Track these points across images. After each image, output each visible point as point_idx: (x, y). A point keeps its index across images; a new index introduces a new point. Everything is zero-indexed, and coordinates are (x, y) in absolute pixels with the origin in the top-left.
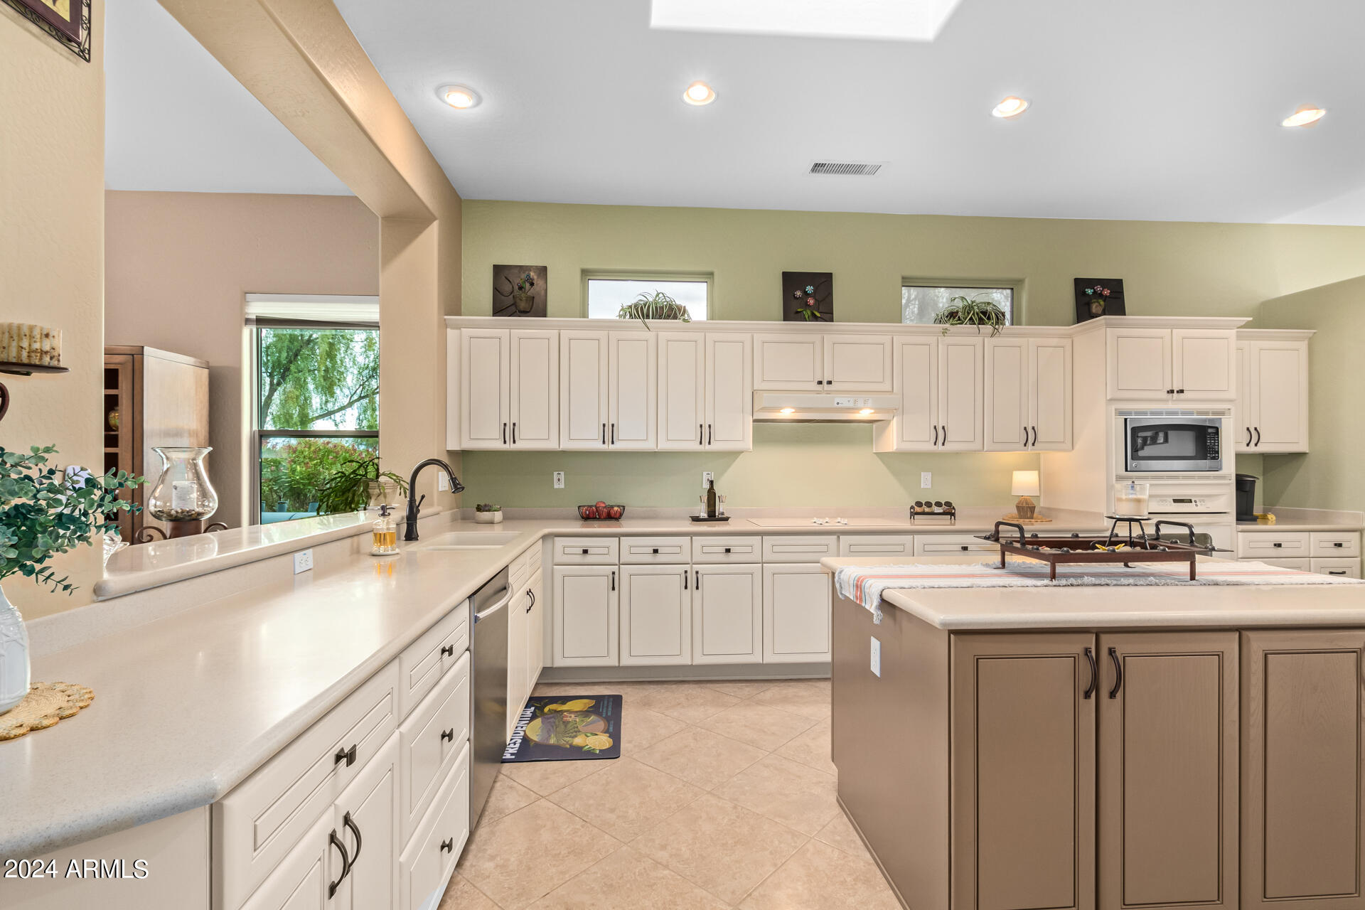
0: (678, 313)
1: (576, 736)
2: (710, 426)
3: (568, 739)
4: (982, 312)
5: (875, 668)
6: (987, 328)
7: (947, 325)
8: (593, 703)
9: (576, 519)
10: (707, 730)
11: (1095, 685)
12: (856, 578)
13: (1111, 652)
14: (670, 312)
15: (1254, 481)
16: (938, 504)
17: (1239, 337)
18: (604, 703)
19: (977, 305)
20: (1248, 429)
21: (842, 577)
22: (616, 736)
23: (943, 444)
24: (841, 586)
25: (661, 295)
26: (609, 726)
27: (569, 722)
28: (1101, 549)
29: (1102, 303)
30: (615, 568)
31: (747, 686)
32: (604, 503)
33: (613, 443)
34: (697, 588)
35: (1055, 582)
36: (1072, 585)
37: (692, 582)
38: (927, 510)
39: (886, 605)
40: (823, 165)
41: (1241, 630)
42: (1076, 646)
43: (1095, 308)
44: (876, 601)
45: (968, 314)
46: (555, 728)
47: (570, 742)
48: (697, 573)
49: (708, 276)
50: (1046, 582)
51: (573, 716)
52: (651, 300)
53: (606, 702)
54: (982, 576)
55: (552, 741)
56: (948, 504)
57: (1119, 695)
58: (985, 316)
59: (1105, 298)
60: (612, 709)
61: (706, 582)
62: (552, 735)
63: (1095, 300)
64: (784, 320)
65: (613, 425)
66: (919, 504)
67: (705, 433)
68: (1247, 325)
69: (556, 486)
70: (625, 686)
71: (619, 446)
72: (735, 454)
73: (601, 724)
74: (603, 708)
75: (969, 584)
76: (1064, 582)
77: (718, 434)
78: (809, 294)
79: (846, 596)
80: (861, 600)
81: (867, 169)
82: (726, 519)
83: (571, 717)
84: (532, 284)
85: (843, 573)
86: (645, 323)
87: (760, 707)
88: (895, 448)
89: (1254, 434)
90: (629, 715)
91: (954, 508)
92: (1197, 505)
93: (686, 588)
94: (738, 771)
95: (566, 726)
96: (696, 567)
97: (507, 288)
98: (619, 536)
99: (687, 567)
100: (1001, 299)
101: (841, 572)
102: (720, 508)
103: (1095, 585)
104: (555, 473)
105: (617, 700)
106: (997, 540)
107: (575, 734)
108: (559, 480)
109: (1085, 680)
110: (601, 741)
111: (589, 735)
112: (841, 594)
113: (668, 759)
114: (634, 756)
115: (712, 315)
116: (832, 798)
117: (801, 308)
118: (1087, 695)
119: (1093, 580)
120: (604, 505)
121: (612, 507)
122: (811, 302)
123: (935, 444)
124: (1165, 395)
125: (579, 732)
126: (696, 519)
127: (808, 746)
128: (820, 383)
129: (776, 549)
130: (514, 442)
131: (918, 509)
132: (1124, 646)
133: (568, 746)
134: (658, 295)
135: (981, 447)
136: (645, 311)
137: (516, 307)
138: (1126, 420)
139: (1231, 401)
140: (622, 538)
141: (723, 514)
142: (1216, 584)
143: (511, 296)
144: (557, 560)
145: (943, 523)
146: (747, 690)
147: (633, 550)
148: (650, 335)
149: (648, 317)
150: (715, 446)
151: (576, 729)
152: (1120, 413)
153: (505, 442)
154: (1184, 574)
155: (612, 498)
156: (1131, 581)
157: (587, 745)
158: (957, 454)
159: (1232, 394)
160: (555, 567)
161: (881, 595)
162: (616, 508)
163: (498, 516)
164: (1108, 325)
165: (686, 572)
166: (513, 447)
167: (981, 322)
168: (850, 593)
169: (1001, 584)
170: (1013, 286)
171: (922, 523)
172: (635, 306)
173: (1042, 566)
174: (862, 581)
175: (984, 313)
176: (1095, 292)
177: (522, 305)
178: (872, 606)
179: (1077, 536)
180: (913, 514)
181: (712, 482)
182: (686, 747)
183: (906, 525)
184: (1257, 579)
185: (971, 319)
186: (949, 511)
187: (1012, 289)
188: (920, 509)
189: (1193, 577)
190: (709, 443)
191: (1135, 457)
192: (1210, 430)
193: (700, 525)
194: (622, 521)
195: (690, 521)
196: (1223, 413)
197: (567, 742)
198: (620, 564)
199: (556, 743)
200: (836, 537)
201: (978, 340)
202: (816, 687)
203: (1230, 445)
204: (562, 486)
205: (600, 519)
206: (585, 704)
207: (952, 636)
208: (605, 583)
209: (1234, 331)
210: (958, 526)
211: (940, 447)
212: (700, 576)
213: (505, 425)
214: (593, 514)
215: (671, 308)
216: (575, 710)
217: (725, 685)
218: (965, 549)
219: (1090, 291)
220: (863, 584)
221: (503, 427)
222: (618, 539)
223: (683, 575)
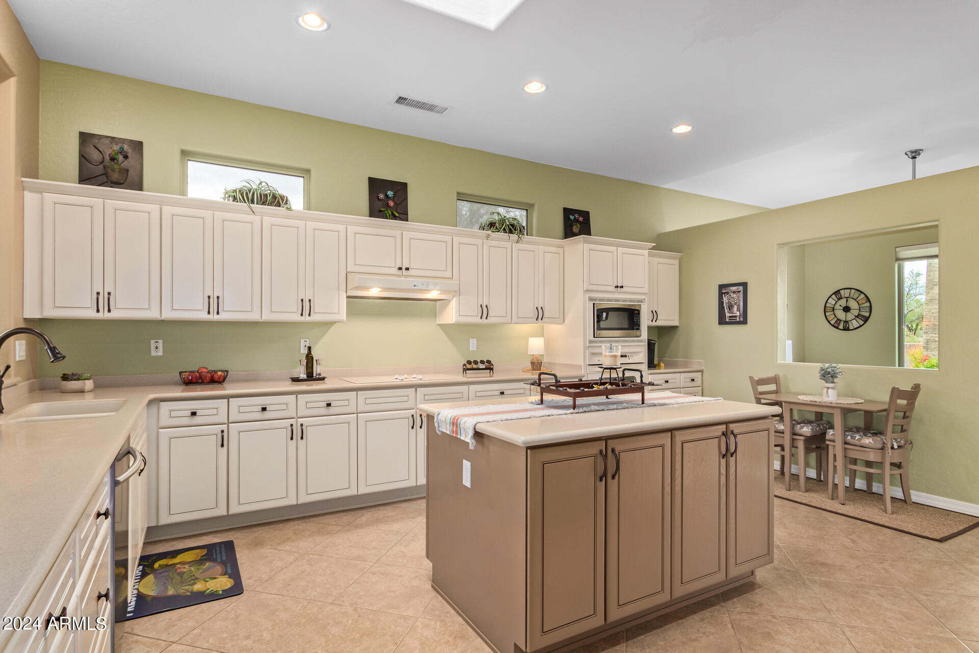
0: (281, 202)
1: (194, 584)
2: (310, 301)
3: (187, 587)
4: (511, 225)
5: (467, 481)
6: (514, 237)
7: (489, 232)
8: (205, 552)
9: (180, 384)
10: (319, 555)
11: (605, 474)
12: (452, 418)
13: (613, 450)
14: (276, 200)
15: (655, 343)
16: (482, 362)
17: (650, 255)
18: (216, 551)
19: (507, 219)
20: (652, 311)
21: (439, 418)
22: (235, 574)
23: (486, 318)
24: (438, 425)
25: (263, 184)
26: (226, 568)
27: (184, 573)
28: (596, 388)
29: (579, 226)
30: (224, 427)
31: (345, 515)
32: (206, 368)
33: (218, 313)
34: (302, 438)
35: (576, 410)
36: (585, 412)
37: (297, 433)
38: (475, 366)
39: (478, 435)
40: (405, 99)
41: (671, 430)
42: (595, 449)
43: (576, 229)
44: (471, 433)
45: (503, 225)
46: (170, 580)
47: (190, 590)
48: (302, 425)
49: (305, 173)
50: (572, 411)
51: (187, 566)
52: (255, 187)
53: (218, 549)
54: (531, 410)
55: (171, 592)
56: (489, 362)
57: (617, 477)
58: (512, 228)
59: (580, 223)
60: (225, 553)
61: (309, 432)
62: (169, 587)
63: (574, 224)
64: (370, 217)
65: (218, 298)
66: (469, 362)
67: (306, 306)
68: (653, 248)
69: (153, 353)
70: (233, 533)
71: (223, 316)
72: (329, 324)
73: (219, 569)
74: (216, 555)
75: (529, 416)
76: (581, 410)
77: (316, 307)
78: (389, 198)
79: (443, 432)
80: (457, 433)
81: (437, 109)
82: (323, 379)
83: (184, 568)
84: (126, 157)
85: (440, 414)
86: (251, 208)
87: (359, 530)
88: (454, 321)
89: (655, 314)
90: (243, 557)
91: (492, 365)
92: (629, 359)
93: (292, 439)
94: (352, 582)
95: (181, 577)
96: (301, 421)
97: (95, 156)
98: (228, 397)
99: (293, 421)
100: (520, 216)
102: (317, 370)
103: (597, 411)
104: (153, 342)
105: (229, 546)
106: (539, 385)
107: (193, 581)
108: (157, 348)
109: (600, 471)
110: (225, 583)
111: (208, 580)
112: (439, 430)
113: (289, 585)
114: (257, 589)
115: (308, 206)
116: (428, 586)
117: (383, 208)
118: (601, 480)
119: (596, 408)
120: (206, 371)
121: (216, 372)
122: (391, 204)
123: (481, 318)
124: (613, 289)
125: (197, 579)
126: (296, 380)
127: (402, 552)
128: (400, 269)
129: (368, 401)
130: (109, 311)
131: (469, 366)
132: (619, 446)
133: (189, 594)
134: (261, 183)
135: (510, 321)
136: (250, 196)
137: (107, 177)
138: (594, 304)
139: (645, 294)
140: (231, 399)
141: (320, 374)
142: (655, 405)
143: (101, 166)
144: (162, 424)
145: (484, 376)
146: (346, 518)
147: (242, 409)
148: (256, 219)
149: (253, 202)
150: (314, 318)
151: (193, 577)
152: (591, 299)
153: (98, 311)
154: (637, 401)
155: (214, 364)
156: (615, 406)
157: (209, 589)
158: (494, 325)
159: (646, 290)
160: (160, 430)
161: (474, 429)
162: (220, 373)
163: (89, 384)
164: (585, 242)
165: (292, 425)
166: (107, 316)
167: (511, 232)
168: (447, 429)
169: (547, 414)
170: (528, 208)
171: (471, 376)
172: (240, 191)
173: (569, 400)
174: (457, 420)
175: (513, 225)
176: (575, 218)
177: (115, 176)
178: (467, 437)
179: (581, 380)
180: (465, 370)
181: (309, 348)
182: (303, 572)
183: (460, 378)
184: (672, 401)
185: (504, 229)
186: (489, 367)
187: (527, 210)
188: (470, 366)
189: (643, 403)
190: (309, 315)
191: (599, 329)
192: (636, 312)
193: (300, 385)
194: (226, 385)
195: (290, 382)
196: (641, 302)
197: (187, 591)
198: (229, 423)
199: (175, 593)
200: (414, 389)
201: (508, 244)
202: (400, 507)
203: (645, 321)
204: (160, 353)
205: (203, 383)
206: (197, 553)
207: (528, 450)
208: (214, 441)
209: (647, 251)
210: (495, 378)
211: (481, 321)
212: (304, 428)
213: (98, 293)
214: (193, 380)
215: (274, 197)
216: (188, 561)
217: (326, 517)
218: (502, 393)
219: (572, 217)
220: (459, 422)
221: (95, 296)
222: (226, 400)
223: (289, 428)
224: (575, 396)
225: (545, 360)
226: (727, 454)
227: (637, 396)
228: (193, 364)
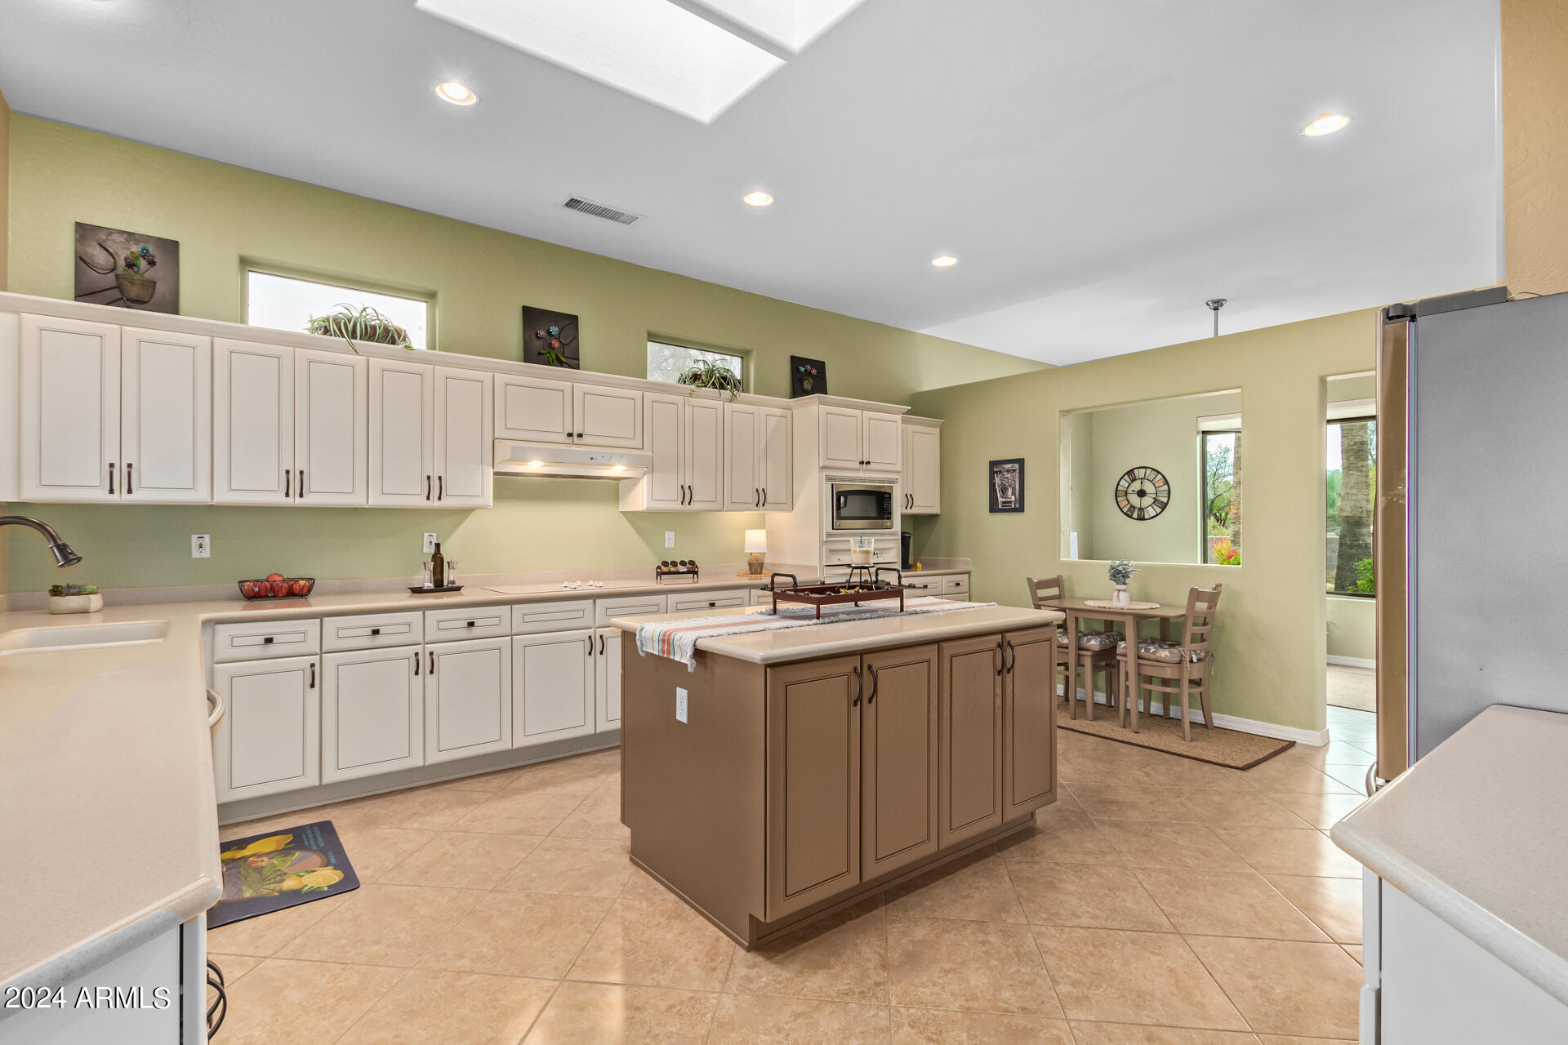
0: (396, 337)
1: (282, 881)
2: (440, 478)
3: (272, 886)
4: (722, 377)
5: (682, 715)
6: (726, 394)
7: (693, 387)
8: (290, 838)
9: (238, 599)
10: (464, 831)
11: (859, 699)
12: (662, 634)
13: (870, 667)
14: (390, 336)
15: (910, 537)
16: (683, 563)
17: (904, 421)
18: (306, 834)
19: (717, 369)
20: (906, 495)
21: (643, 634)
22: (343, 864)
23: (689, 504)
24: (642, 645)
25: (368, 311)
26: (328, 857)
27: (262, 867)
28: (843, 592)
29: (811, 381)
30: (315, 659)
31: (495, 778)
32: (281, 576)
33: (301, 495)
34: (432, 672)
35: (821, 621)
36: (832, 622)
37: (424, 665)
38: (673, 569)
39: (699, 654)
40: (579, 202)
41: (938, 642)
42: (848, 666)
43: (807, 385)
44: (690, 652)
45: (711, 378)
46: (243, 878)
47: (277, 889)
48: (431, 654)
49: (430, 296)
50: (815, 621)
51: (266, 859)
52: (356, 314)
53: (309, 833)
54: (763, 622)
55: (248, 893)
56: (692, 563)
57: (874, 700)
58: (723, 382)
59: (813, 377)
60: (323, 837)
61: (442, 664)
62: (244, 888)
63: (806, 378)
64: (525, 361)
65: (301, 473)
66: (665, 564)
67: (435, 486)
68: (908, 412)
69: (196, 554)
70: (328, 810)
71: (310, 500)
72: (466, 512)
73: (316, 859)
74: (308, 841)
75: (762, 628)
76: (827, 620)
77: (450, 487)
78: (553, 336)
79: (648, 654)
80: (669, 653)
81: (623, 218)
82: (458, 589)
83: (262, 861)
84: (152, 263)
85: (644, 630)
86: (352, 345)
87: (518, 796)
88: (645, 507)
89: (909, 499)
90: (350, 841)
91: (697, 567)
92: (878, 557)
93: (417, 673)
94: (517, 862)
95: (260, 873)
96: (430, 647)
97: (100, 258)
98: (321, 616)
99: (418, 648)
100: (734, 366)
101: (642, 630)
102: (449, 576)
103: (847, 620)
104: (194, 538)
105: (327, 828)
106: (772, 589)
107: (279, 878)
108: (201, 546)
109: (855, 694)
110: (329, 876)
111: (302, 874)
112: (642, 651)
113: (426, 872)
114: (380, 881)
115: (432, 345)
116: (626, 859)
117: (544, 350)
118: (855, 704)
119: (845, 617)
120: (280, 579)
121: (296, 580)
122: (556, 344)
123: (682, 504)
124: (857, 465)
125: (285, 874)
126: (417, 591)
127: (584, 820)
128: (570, 435)
129: (527, 618)
130: (130, 491)
131: (665, 569)
132: (877, 662)
133: (277, 894)
134: (365, 309)
135: (721, 507)
136: (350, 326)
137: (121, 292)
138: (832, 485)
139: (898, 472)
140: (325, 619)
141: (453, 582)
142: (916, 613)
143: (112, 276)
144: (218, 657)
145: (686, 582)
146: (496, 782)
147: (343, 633)
148: (359, 360)
149: (354, 336)
150: (447, 502)
151: (278, 873)
152: (829, 479)
153: (111, 491)
154: (896, 608)
155: (294, 569)
156: (868, 615)
157: (306, 886)
158: (697, 513)
159: (898, 467)
160: (216, 665)
161: (694, 645)
162: (302, 583)
163: (96, 601)
164: (821, 403)
165: (417, 654)
166: (126, 498)
167: (722, 387)
168: (655, 650)
169: (786, 626)
170: (744, 355)
171: (667, 583)
172: (334, 320)
173: (811, 608)
174: (670, 635)
175: (725, 378)
176: (806, 370)
177: (134, 291)
178: (685, 658)
179: (824, 583)
180: (660, 574)
181: (438, 546)
183: (653, 585)
184: (937, 608)
185: (713, 383)
186: (693, 569)
187: (742, 358)
188: (667, 569)
189: (902, 610)
190: (440, 498)
191: (840, 518)
192: (887, 496)
193: (424, 598)
194: (311, 598)
195: (409, 594)
196: (893, 482)
197: (273, 890)
198: (321, 653)
199: (254, 895)
200: (591, 601)
201: (719, 404)
202: (574, 764)
203: (898, 508)
204: (206, 554)
205: (275, 596)
206: (278, 841)
207: (768, 669)
208: (300, 680)
209: (900, 416)
210: (702, 583)
211: (682, 507)
212: (435, 657)
213: (112, 465)
214: (259, 592)
215: (387, 330)
216: (267, 851)
217: (465, 782)
218: (712, 605)
219: (802, 369)
220: (672, 638)
221: (107, 469)
222: (318, 620)
223: (413, 659)
224: (819, 602)
225: (767, 560)
226: (1004, 669)
227: (894, 603)
228: (259, 570)
